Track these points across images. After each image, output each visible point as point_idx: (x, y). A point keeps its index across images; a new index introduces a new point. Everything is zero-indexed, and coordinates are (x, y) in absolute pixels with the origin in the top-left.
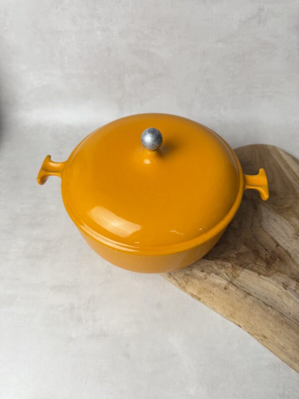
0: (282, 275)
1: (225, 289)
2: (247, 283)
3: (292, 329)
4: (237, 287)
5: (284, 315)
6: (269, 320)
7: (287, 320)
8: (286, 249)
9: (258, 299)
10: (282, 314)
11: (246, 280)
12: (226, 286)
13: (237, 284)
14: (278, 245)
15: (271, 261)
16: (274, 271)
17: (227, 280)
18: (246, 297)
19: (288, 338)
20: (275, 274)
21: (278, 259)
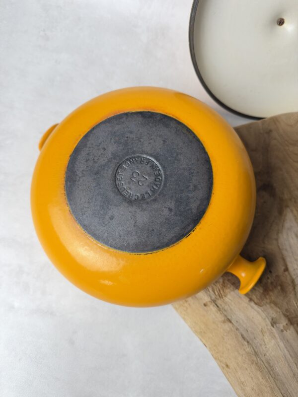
0: (275, 308)
1: (205, 305)
2: (232, 307)
3: (261, 372)
4: (220, 309)
5: (258, 355)
6: (239, 353)
7: (259, 361)
8: (294, 277)
9: (237, 329)
10: (256, 354)
11: (233, 303)
12: (207, 303)
13: (221, 305)
14: (286, 270)
15: (271, 288)
16: (268, 301)
17: (211, 297)
18: (224, 322)
19: (252, 378)
20: (268, 306)
21: (279, 288)
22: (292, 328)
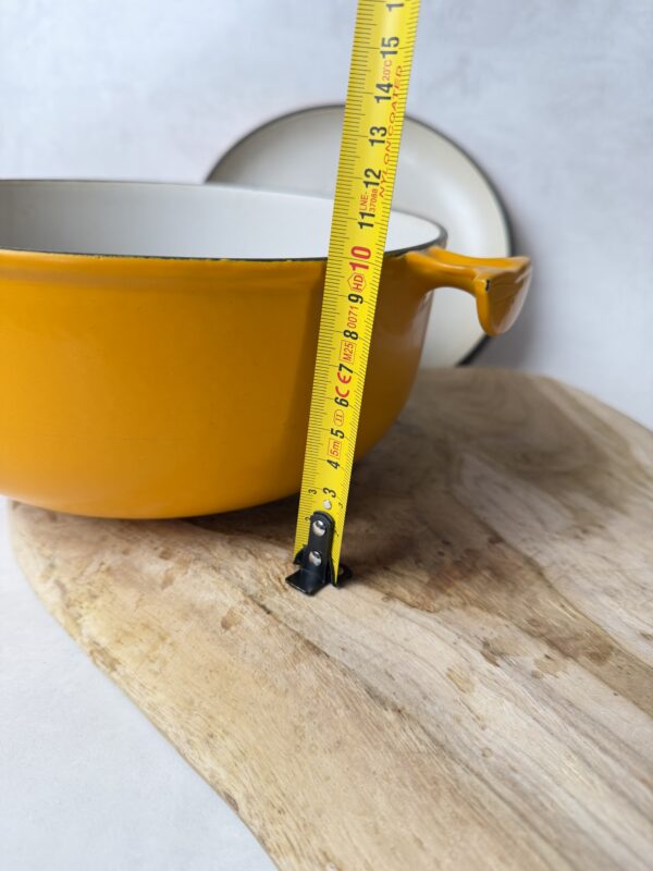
0: (488, 617)
1: (226, 625)
3: (482, 825)
4: (275, 617)
13: (281, 608)
14: (497, 539)
16: (456, 600)
20: (456, 610)
21: (486, 573)
22: (572, 666)
